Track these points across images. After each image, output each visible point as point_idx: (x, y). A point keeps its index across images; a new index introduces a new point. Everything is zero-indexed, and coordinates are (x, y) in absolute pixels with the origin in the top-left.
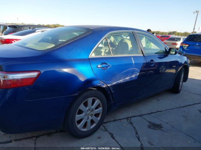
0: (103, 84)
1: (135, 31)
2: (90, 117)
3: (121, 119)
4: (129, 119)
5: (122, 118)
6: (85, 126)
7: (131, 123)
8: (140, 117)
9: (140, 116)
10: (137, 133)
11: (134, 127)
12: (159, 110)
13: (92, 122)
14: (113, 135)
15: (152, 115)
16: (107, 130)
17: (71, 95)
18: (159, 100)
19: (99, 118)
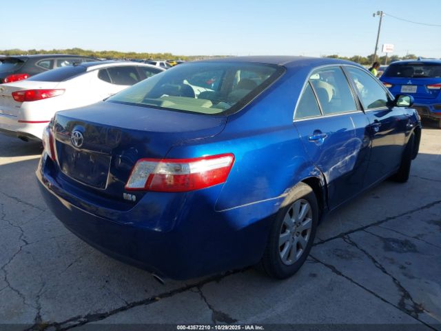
0: (318, 172)
1: (344, 65)
2: (295, 237)
3: (331, 239)
4: (346, 237)
5: (333, 236)
6: (289, 255)
7: (354, 244)
8: (362, 232)
9: (362, 229)
10: (375, 262)
11: (362, 250)
12: (389, 216)
13: (299, 246)
14: (334, 268)
15: (382, 225)
16: (318, 261)
17: (280, 197)
18: (377, 197)
19: (306, 238)
